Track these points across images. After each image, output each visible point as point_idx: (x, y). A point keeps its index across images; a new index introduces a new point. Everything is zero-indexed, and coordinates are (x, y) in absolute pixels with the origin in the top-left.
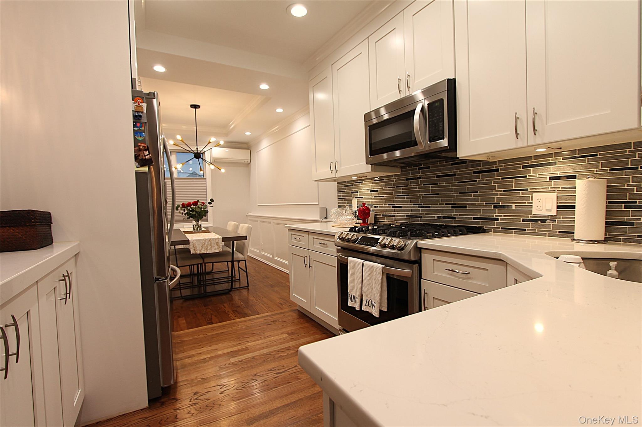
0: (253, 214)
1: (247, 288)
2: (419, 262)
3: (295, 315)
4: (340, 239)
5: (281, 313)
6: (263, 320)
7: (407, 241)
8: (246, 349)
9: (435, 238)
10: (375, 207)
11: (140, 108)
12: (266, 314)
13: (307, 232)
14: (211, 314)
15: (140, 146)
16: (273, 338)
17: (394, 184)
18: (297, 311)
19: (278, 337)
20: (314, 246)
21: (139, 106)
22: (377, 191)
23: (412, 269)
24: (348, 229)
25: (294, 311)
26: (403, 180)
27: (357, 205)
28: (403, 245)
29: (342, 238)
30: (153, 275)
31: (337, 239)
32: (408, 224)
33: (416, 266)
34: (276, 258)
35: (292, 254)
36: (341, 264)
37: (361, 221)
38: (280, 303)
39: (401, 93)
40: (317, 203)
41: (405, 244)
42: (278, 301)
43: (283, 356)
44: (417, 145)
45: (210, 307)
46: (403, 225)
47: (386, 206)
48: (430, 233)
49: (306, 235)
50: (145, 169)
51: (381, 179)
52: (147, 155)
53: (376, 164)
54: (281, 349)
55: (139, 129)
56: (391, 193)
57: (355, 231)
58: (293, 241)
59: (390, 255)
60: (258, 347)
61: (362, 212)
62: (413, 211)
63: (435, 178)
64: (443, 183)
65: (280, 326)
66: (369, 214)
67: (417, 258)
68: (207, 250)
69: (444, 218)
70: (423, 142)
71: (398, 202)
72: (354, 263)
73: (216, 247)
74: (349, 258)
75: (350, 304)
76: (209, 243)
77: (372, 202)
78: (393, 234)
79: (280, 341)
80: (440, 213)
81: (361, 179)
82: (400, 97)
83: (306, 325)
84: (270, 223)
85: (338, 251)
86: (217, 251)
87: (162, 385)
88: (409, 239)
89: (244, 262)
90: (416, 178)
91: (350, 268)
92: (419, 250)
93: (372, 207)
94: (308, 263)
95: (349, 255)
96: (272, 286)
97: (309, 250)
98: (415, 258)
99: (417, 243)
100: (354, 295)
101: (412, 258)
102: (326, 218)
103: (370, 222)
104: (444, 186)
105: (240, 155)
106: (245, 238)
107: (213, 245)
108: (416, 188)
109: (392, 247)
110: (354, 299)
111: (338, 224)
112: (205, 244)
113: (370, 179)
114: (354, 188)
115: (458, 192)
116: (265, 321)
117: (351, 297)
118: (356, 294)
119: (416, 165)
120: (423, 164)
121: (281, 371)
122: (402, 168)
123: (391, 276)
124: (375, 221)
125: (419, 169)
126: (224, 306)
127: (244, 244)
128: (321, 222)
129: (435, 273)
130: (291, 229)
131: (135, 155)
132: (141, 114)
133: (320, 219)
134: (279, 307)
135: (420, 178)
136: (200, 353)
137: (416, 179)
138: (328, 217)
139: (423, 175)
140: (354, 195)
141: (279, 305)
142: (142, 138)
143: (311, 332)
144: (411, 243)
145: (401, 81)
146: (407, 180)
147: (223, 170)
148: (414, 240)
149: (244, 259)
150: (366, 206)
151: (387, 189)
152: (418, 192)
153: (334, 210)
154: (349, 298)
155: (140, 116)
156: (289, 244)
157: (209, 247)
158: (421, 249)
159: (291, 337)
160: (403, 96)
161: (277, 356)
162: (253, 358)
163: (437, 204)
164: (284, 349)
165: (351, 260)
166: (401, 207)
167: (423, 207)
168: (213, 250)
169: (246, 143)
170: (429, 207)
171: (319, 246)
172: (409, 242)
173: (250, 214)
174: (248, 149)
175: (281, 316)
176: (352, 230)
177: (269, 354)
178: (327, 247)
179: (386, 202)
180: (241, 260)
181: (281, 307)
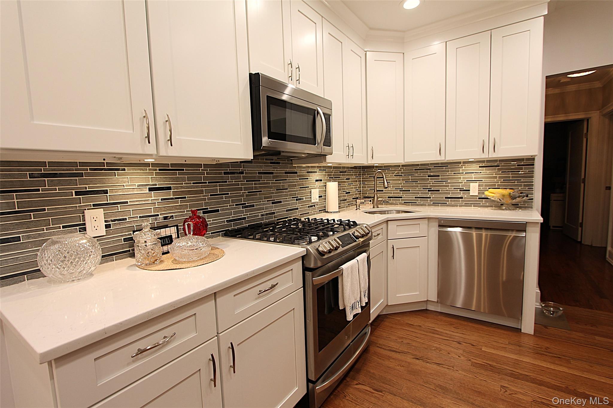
63: (258, 175)
64: (264, 179)
69: (267, 214)
80: (263, 211)
90: (237, 172)
100: (355, 301)
104: (264, 183)
115: (276, 189)
117: (353, 307)
118: (356, 299)
163: (261, 202)
167: (247, 207)
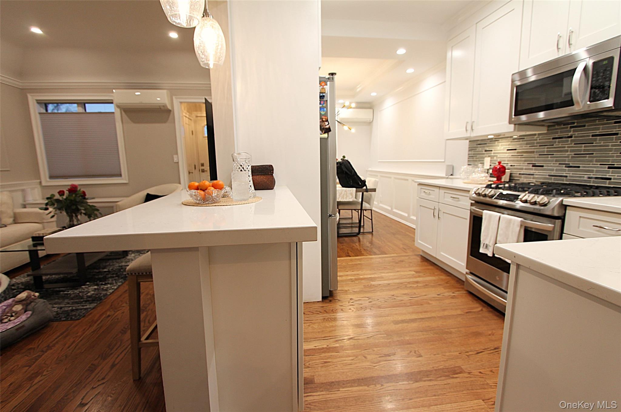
0: (373, 170)
1: (372, 233)
2: (562, 219)
3: (419, 259)
4: (476, 194)
5: (406, 256)
6: (391, 259)
7: (551, 198)
8: (382, 277)
9: (584, 197)
10: (511, 166)
11: (323, 90)
12: (393, 255)
13: (438, 188)
14: (347, 250)
15: (323, 118)
16: (402, 273)
17: (537, 143)
18: (420, 256)
19: (406, 273)
20: (445, 199)
21: (323, 88)
22: (515, 150)
23: (554, 224)
24: (485, 186)
25: (417, 255)
26: (550, 139)
27: (491, 163)
28: (546, 202)
29: (479, 193)
30: (327, 212)
31: (473, 194)
32: (549, 183)
33: (558, 222)
34: (395, 210)
35: (420, 206)
36: (474, 217)
37: (495, 179)
38: (404, 248)
39: (560, 50)
40: (443, 160)
41: (549, 202)
42: (401, 246)
43: (414, 287)
44: (573, 105)
45: (344, 244)
46: (545, 184)
47: (524, 165)
48: (578, 192)
49: (437, 190)
50: (326, 135)
51: (521, 138)
52: (327, 125)
53: (519, 124)
54: (411, 282)
55: (323, 106)
56: (533, 152)
57: (491, 188)
58: (422, 194)
59: (531, 210)
60: (391, 277)
61: (496, 171)
62: (557, 170)
65: (407, 265)
66: (504, 173)
67: (560, 214)
68: (343, 199)
70: (582, 102)
71: (539, 161)
72: (490, 216)
73: (351, 197)
74: (485, 211)
75: (482, 250)
76: (345, 193)
77: (508, 161)
78: (536, 191)
79: (408, 276)
80: (592, 174)
81: (498, 138)
82: (558, 55)
83: (430, 267)
84: (390, 178)
85: (472, 205)
86: (351, 200)
87: (330, 289)
88: (554, 196)
89: (370, 211)
91: (485, 220)
92: (564, 207)
93: (507, 166)
94: (437, 214)
95: (484, 209)
96: (394, 234)
97: (439, 202)
98: (558, 213)
99: (562, 201)
100: (487, 243)
101: (556, 214)
102: (452, 175)
103: (504, 180)
105: (364, 115)
106: (374, 190)
107: (348, 195)
108: (565, 147)
109: (534, 203)
110: (486, 247)
111: (469, 181)
112: (342, 193)
113: (508, 137)
114: (487, 147)
116: (393, 260)
117: (484, 245)
118: (489, 242)
119: (568, 124)
120: (577, 122)
121: (414, 296)
122: (549, 126)
123: (529, 229)
124: (510, 179)
125: (571, 127)
126: (355, 245)
127: (371, 195)
128: (447, 178)
129: (581, 229)
130: (420, 184)
131: (320, 125)
132: (324, 94)
133: (446, 175)
134: (403, 250)
135: (571, 137)
136: (347, 275)
137: (565, 137)
138: (454, 174)
139: (575, 134)
140: (487, 154)
141: (403, 249)
142: (324, 113)
143: (436, 273)
144: (555, 201)
145: (561, 38)
146: (553, 138)
147: (353, 130)
148: (559, 198)
149: (370, 209)
150: (501, 164)
151: (527, 148)
152: (567, 151)
153: (464, 168)
154: (482, 245)
155: (324, 96)
156: (417, 197)
157: (345, 197)
158: (566, 206)
159: (417, 274)
160: (561, 54)
161: (408, 286)
162: (389, 284)
163: (590, 164)
164: (414, 282)
165: (486, 213)
166: (543, 166)
168: (348, 199)
169: (369, 103)
170: (579, 167)
171: (450, 200)
172: (554, 199)
173: (370, 169)
174: (370, 108)
175: (407, 258)
176: (489, 186)
177: (401, 284)
178: (459, 201)
179: (525, 161)
180: (368, 209)
181: (405, 251)
